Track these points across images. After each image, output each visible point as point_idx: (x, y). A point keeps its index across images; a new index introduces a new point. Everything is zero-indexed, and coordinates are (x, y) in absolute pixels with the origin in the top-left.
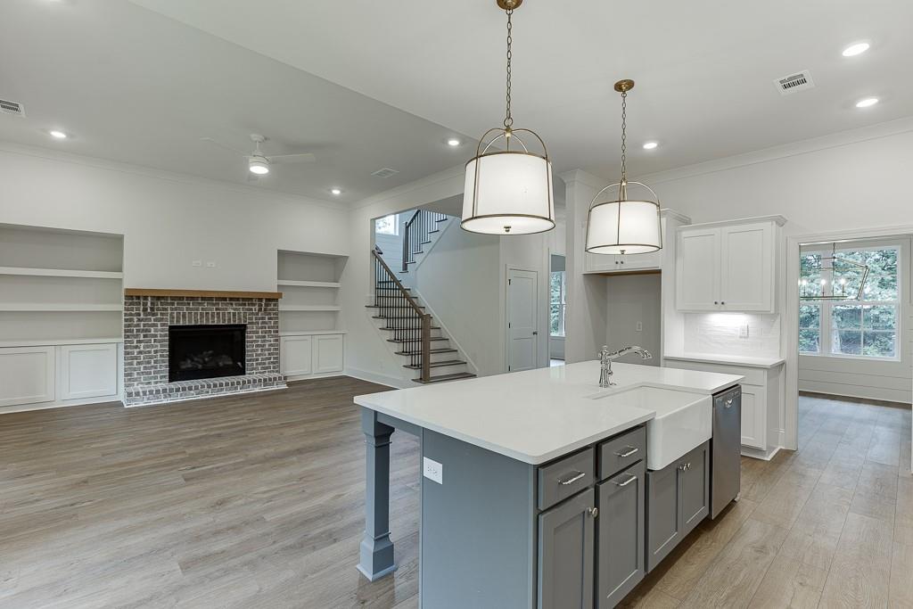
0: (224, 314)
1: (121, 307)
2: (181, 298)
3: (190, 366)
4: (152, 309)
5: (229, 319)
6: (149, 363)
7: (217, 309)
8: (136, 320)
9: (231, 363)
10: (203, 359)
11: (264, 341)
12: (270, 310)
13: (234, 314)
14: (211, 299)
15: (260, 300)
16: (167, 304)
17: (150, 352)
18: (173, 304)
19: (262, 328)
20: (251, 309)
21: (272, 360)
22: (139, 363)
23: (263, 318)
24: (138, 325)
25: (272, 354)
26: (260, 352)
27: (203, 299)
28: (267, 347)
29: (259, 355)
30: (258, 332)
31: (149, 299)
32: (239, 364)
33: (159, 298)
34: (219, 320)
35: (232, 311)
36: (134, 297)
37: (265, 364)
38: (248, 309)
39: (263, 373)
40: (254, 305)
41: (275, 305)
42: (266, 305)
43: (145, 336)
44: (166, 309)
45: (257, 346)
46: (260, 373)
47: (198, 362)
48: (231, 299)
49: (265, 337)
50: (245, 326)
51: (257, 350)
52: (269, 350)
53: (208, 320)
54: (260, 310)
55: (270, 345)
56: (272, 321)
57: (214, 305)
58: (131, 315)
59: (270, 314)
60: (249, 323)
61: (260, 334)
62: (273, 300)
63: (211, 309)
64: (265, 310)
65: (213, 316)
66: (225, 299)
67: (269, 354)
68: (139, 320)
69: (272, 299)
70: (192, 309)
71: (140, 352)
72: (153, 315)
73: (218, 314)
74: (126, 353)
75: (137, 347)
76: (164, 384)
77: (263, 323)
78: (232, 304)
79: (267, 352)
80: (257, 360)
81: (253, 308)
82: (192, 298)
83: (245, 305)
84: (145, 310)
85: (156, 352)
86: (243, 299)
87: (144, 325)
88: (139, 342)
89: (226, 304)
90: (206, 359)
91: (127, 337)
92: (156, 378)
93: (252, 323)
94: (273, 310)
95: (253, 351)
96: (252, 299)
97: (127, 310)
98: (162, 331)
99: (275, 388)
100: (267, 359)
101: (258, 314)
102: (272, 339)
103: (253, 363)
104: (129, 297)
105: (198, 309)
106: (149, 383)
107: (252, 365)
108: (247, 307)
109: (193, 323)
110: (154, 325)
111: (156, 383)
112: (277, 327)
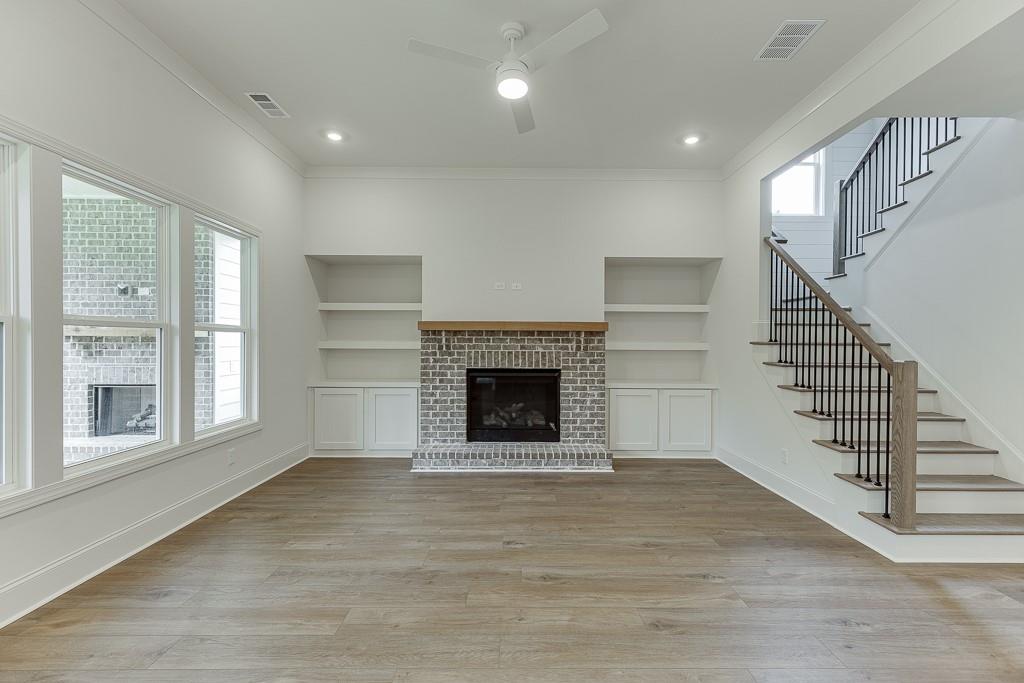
0: (530, 354)
1: (418, 345)
2: (479, 333)
3: (494, 422)
4: (448, 347)
5: (537, 362)
6: (445, 415)
7: (522, 347)
8: (432, 361)
9: (543, 423)
10: (510, 413)
11: (585, 395)
12: (593, 348)
13: (544, 355)
14: (514, 333)
15: (578, 333)
16: (464, 340)
17: (446, 402)
18: (470, 340)
19: (581, 375)
20: (567, 348)
21: (595, 424)
22: (435, 415)
23: (583, 361)
24: (434, 367)
25: (596, 415)
26: (578, 411)
27: (505, 333)
28: (588, 404)
29: (578, 415)
30: (575, 382)
31: (443, 334)
32: (552, 425)
33: (456, 333)
34: (524, 363)
35: (541, 350)
36: (431, 332)
37: (585, 429)
38: (561, 348)
39: (584, 441)
40: (569, 341)
41: (600, 341)
42: (586, 341)
43: (441, 381)
44: (462, 347)
45: (575, 401)
46: (578, 441)
47: (503, 418)
48: (540, 333)
49: (585, 388)
50: (559, 371)
51: (575, 408)
52: (591, 408)
53: (510, 362)
54: (578, 348)
55: (593, 401)
56: (596, 366)
57: (518, 341)
58: (427, 354)
59: (592, 355)
60: (564, 368)
61: (579, 384)
62: (597, 333)
63: (516, 347)
64: (586, 348)
65: (517, 357)
66: (531, 333)
67: (592, 415)
68: (435, 361)
69: (594, 333)
70: (491, 348)
71: (436, 401)
72: (450, 354)
73: (523, 354)
74: (423, 402)
75: (433, 394)
76: (461, 445)
77: (582, 368)
78: (541, 340)
79: (588, 412)
80: (575, 422)
81: (569, 345)
82: (492, 333)
83: (558, 341)
84: (440, 348)
85: (452, 401)
86: (556, 333)
87: (441, 367)
88: (435, 388)
89: (533, 341)
90: (514, 415)
91: (423, 381)
92: (452, 435)
93: (567, 368)
94: (597, 348)
95: (569, 408)
96: (567, 333)
97: (423, 347)
98: (459, 375)
99: (594, 470)
100: (588, 422)
101: (575, 355)
102: (596, 393)
103: (571, 426)
104: (425, 332)
105: (499, 347)
106: (445, 441)
107: (568, 428)
108: (561, 344)
109: (493, 366)
110: (451, 368)
111: (453, 441)
112: (604, 375)
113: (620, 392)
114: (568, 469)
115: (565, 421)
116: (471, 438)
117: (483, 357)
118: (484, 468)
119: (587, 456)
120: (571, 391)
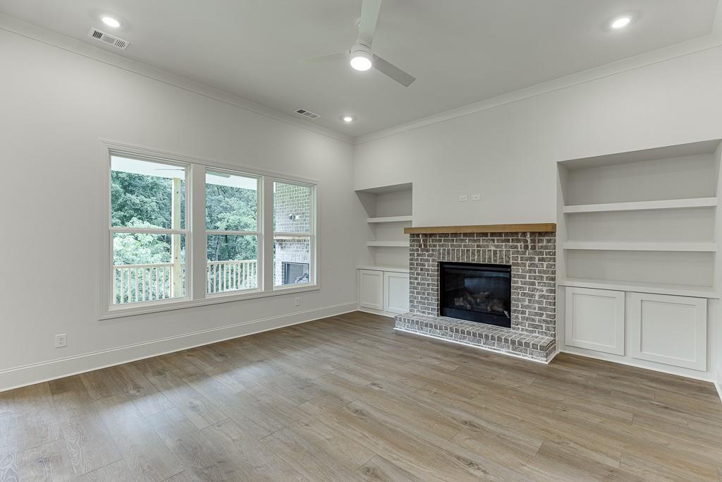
0: (484, 251)
1: (408, 244)
2: (447, 235)
3: (462, 304)
4: (425, 246)
5: (490, 258)
6: (424, 294)
7: (478, 246)
8: (416, 255)
9: (500, 310)
10: (475, 299)
11: (533, 290)
12: (542, 247)
13: (495, 252)
14: (472, 234)
15: (524, 234)
16: (436, 241)
17: (424, 284)
18: (440, 241)
19: (530, 271)
20: (516, 247)
21: (544, 317)
22: (418, 293)
23: (531, 259)
24: (417, 260)
25: (545, 309)
26: (527, 303)
27: (465, 235)
28: (537, 298)
29: (527, 307)
30: (524, 277)
31: (421, 236)
32: (506, 313)
33: (431, 235)
34: (478, 259)
35: (493, 248)
36: (415, 235)
38: (511, 247)
39: (532, 332)
40: (518, 241)
41: (549, 241)
42: (533, 241)
43: (421, 270)
44: (435, 246)
45: (524, 294)
46: (527, 330)
47: (470, 303)
48: (493, 234)
49: (533, 284)
50: (510, 266)
51: (524, 300)
52: (540, 302)
53: (468, 257)
54: (526, 247)
55: (541, 296)
56: (545, 264)
57: (475, 241)
58: (413, 250)
59: (541, 253)
60: (514, 264)
61: (527, 280)
62: (546, 234)
63: (473, 246)
64: (534, 248)
65: (473, 253)
66: (485, 235)
67: (540, 309)
68: (418, 255)
69: (546, 232)
70: (455, 246)
71: (418, 284)
72: (428, 251)
73: (479, 251)
74: (411, 283)
75: (416, 279)
76: (432, 315)
77: (531, 265)
78: (493, 240)
79: (537, 306)
80: (523, 313)
81: (519, 244)
82: (456, 235)
83: (508, 241)
84: (420, 246)
85: (428, 285)
86: (507, 234)
87: (421, 260)
88: (418, 274)
89: (487, 241)
90: (478, 300)
91: (411, 269)
92: (428, 309)
93: (517, 265)
94: (546, 248)
95: (518, 300)
96: (516, 233)
97: (411, 246)
98: (433, 266)
99: (528, 358)
100: (536, 314)
101: (524, 253)
102: (545, 289)
103: (520, 316)
104: (412, 235)
105: (460, 246)
106: (424, 312)
107: (517, 317)
108: (511, 244)
109: (456, 261)
110: (428, 260)
111: (429, 313)
112: (554, 273)
113: (578, 291)
114: (503, 352)
115: (515, 311)
116: (442, 313)
117: (448, 253)
119: (520, 344)
120: (520, 285)
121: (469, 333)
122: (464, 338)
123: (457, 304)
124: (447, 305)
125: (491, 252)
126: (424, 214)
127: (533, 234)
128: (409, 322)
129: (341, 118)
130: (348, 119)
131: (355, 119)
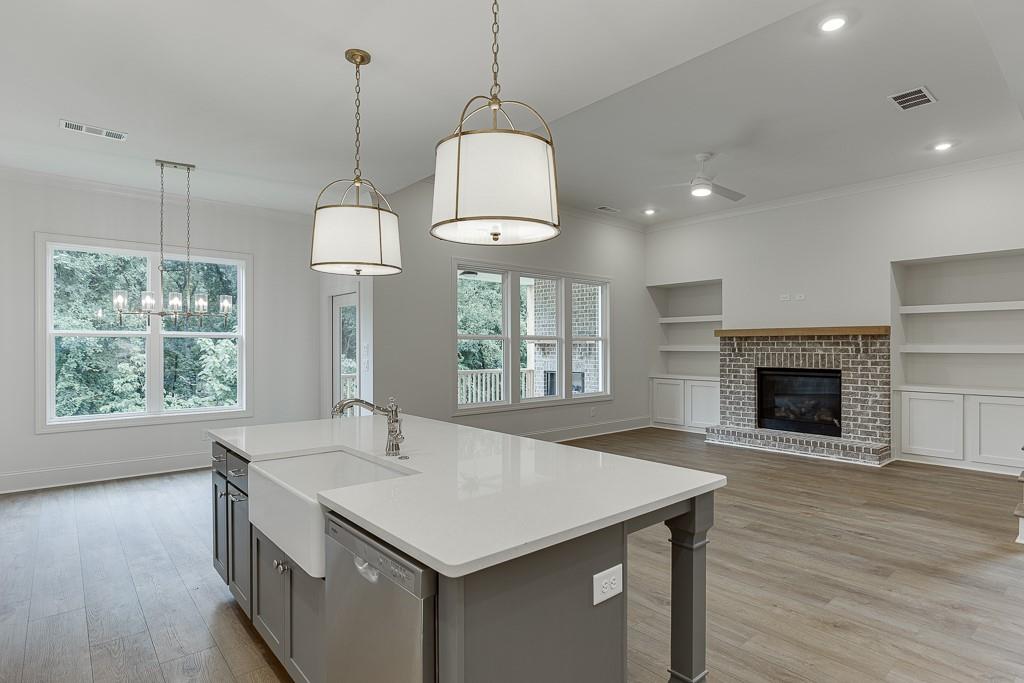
0: (811, 356)
1: (717, 348)
2: (766, 338)
4: (740, 350)
5: (817, 363)
6: (738, 404)
7: (803, 350)
8: (728, 360)
9: (829, 419)
10: (799, 408)
11: (866, 396)
12: (875, 351)
13: (823, 357)
14: (796, 337)
15: (856, 337)
16: (753, 344)
17: (739, 392)
18: (758, 344)
19: (862, 376)
20: (847, 351)
21: (878, 424)
22: (731, 403)
23: (863, 363)
24: (729, 366)
25: (878, 415)
26: (859, 409)
27: (788, 338)
28: (870, 404)
29: (859, 413)
30: (856, 382)
31: (736, 339)
32: (836, 421)
33: (746, 338)
34: (804, 364)
35: (821, 352)
36: (727, 338)
37: (866, 427)
38: (841, 350)
39: (865, 439)
40: (849, 344)
41: (882, 344)
42: (865, 344)
43: (735, 377)
44: (751, 350)
45: (856, 400)
46: (859, 438)
48: (820, 337)
49: (866, 389)
50: (839, 371)
51: (856, 407)
52: (872, 408)
53: (791, 362)
54: (858, 351)
55: (875, 402)
56: (879, 368)
57: (799, 344)
58: (724, 355)
59: (875, 357)
60: (845, 369)
61: (859, 385)
62: (879, 336)
63: (797, 350)
64: (866, 351)
65: (798, 358)
66: (812, 337)
67: (874, 415)
68: (731, 361)
69: (881, 335)
70: (777, 350)
71: (731, 392)
72: (742, 356)
73: (804, 355)
74: (722, 392)
75: (729, 387)
76: (750, 428)
77: (863, 369)
78: (821, 344)
79: (870, 411)
80: (855, 420)
81: (850, 348)
82: (776, 338)
83: (838, 344)
84: (734, 350)
85: (744, 393)
86: (836, 337)
87: (735, 366)
88: (731, 382)
89: (813, 344)
90: (803, 410)
91: (722, 376)
92: (744, 420)
93: (848, 369)
94: (880, 351)
95: (850, 406)
96: (847, 336)
97: (722, 350)
98: (750, 372)
99: (860, 462)
100: (869, 420)
101: (856, 357)
102: (878, 394)
103: (851, 423)
104: (723, 339)
105: (782, 350)
106: (738, 425)
107: (848, 425)
108: (840, 347)
109: (777, 366)
110: (743, 366)
111: (744, 425)
112: (888, 377)
113: (913, 395)
114: (833, 458)
115: (846, 418)
116: (761, 424)
117: (768, 358)
118: (758, 446)
119: (852, 449)
120: (851, 390)
121: (795, 441)
122: (790, 447)
123: (778, 415)
124: (766, 416)
125: (818, 357)
126: (737, 315)
127: (864, 337)
128: (723, 434)
129: (643, 212)
130: (650, 212)
131: (656, 211)
